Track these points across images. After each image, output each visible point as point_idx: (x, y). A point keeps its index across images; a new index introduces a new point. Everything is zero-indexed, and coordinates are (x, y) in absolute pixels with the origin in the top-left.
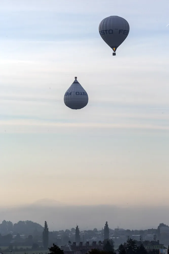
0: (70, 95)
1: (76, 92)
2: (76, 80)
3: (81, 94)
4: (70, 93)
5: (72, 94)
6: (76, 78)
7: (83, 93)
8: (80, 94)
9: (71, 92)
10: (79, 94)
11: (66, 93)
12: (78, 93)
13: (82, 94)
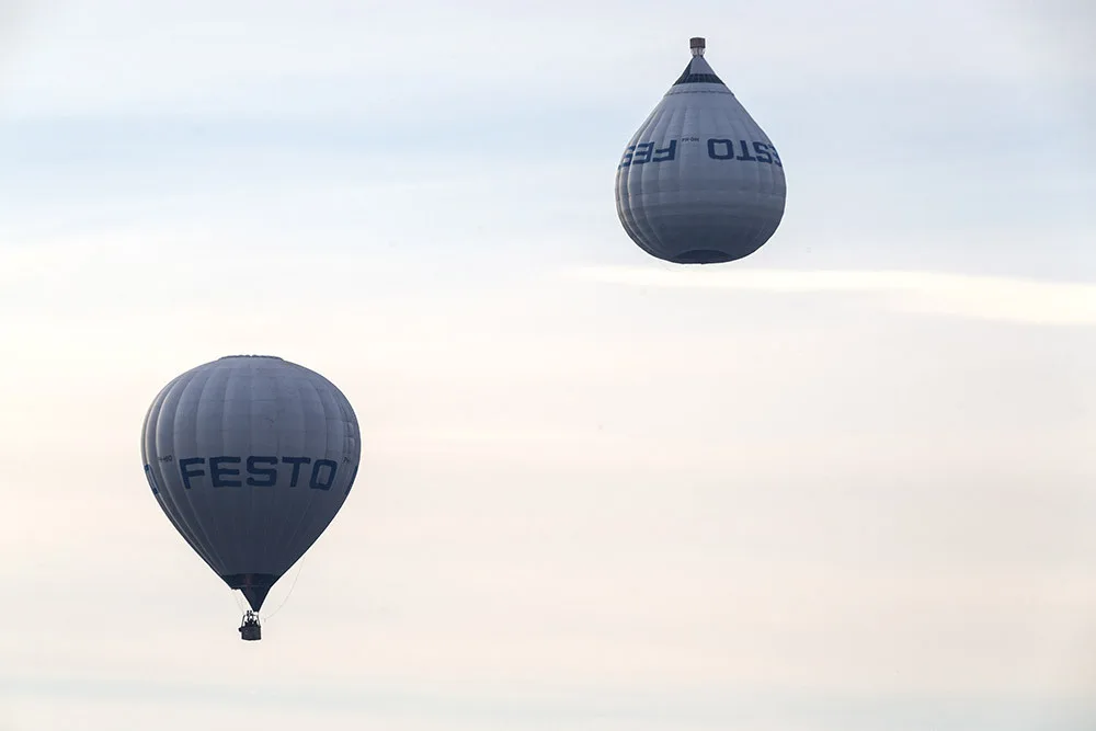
0: (671, 157)
1: (711, 143)
2: (698, 58)
3: (746, 157)
4: (666, 145)
5: (683, 150)
6: (698, 44)
7: (756, 145)
8: (738, 152)
9: (673, 143)
10: (730, 155)
11: (633, 148)
12: (721, 149)
13: (752, 153)
